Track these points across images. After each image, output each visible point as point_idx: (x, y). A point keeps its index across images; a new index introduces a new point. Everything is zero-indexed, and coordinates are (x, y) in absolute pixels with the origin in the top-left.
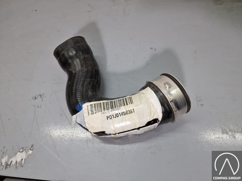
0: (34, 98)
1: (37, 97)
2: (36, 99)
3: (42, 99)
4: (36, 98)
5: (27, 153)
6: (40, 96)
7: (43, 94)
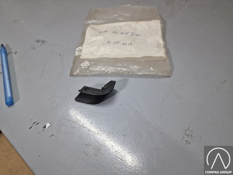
0: (37, 41)
1: (40, 41)
3: (42, 44)
4: (38, 41)
6: (43, 42)
7: (46, 41)
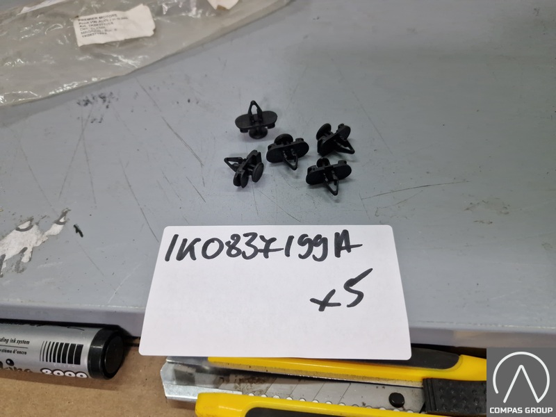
2: (89, 105)
5: (43, 231)
